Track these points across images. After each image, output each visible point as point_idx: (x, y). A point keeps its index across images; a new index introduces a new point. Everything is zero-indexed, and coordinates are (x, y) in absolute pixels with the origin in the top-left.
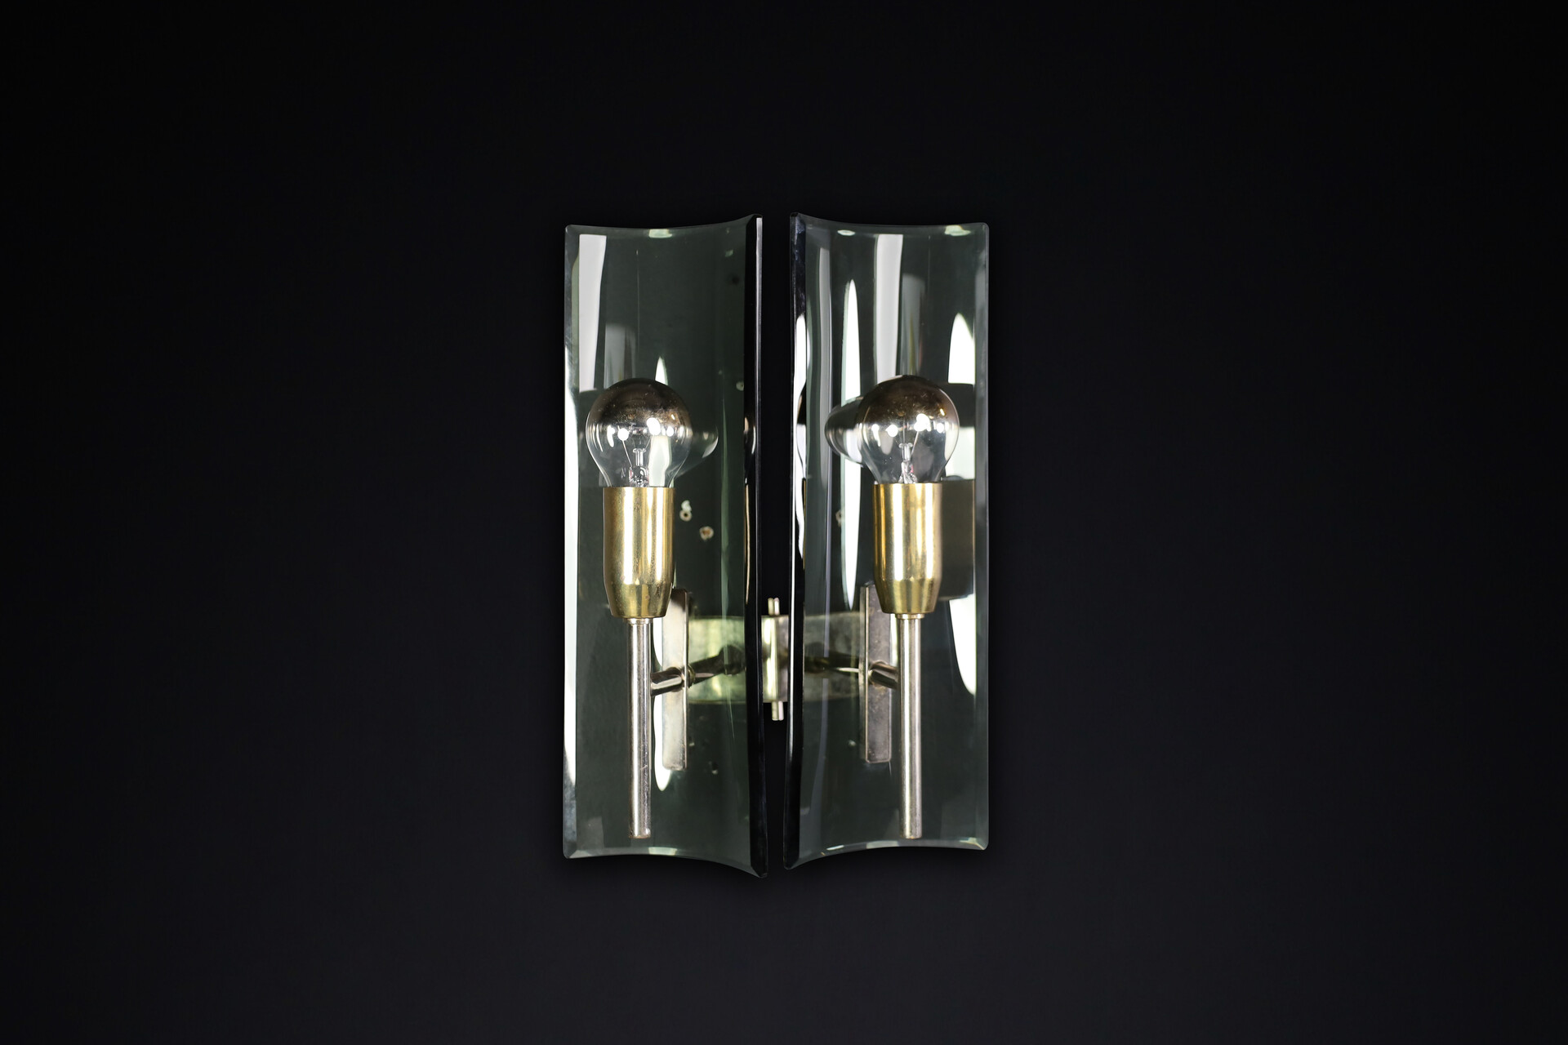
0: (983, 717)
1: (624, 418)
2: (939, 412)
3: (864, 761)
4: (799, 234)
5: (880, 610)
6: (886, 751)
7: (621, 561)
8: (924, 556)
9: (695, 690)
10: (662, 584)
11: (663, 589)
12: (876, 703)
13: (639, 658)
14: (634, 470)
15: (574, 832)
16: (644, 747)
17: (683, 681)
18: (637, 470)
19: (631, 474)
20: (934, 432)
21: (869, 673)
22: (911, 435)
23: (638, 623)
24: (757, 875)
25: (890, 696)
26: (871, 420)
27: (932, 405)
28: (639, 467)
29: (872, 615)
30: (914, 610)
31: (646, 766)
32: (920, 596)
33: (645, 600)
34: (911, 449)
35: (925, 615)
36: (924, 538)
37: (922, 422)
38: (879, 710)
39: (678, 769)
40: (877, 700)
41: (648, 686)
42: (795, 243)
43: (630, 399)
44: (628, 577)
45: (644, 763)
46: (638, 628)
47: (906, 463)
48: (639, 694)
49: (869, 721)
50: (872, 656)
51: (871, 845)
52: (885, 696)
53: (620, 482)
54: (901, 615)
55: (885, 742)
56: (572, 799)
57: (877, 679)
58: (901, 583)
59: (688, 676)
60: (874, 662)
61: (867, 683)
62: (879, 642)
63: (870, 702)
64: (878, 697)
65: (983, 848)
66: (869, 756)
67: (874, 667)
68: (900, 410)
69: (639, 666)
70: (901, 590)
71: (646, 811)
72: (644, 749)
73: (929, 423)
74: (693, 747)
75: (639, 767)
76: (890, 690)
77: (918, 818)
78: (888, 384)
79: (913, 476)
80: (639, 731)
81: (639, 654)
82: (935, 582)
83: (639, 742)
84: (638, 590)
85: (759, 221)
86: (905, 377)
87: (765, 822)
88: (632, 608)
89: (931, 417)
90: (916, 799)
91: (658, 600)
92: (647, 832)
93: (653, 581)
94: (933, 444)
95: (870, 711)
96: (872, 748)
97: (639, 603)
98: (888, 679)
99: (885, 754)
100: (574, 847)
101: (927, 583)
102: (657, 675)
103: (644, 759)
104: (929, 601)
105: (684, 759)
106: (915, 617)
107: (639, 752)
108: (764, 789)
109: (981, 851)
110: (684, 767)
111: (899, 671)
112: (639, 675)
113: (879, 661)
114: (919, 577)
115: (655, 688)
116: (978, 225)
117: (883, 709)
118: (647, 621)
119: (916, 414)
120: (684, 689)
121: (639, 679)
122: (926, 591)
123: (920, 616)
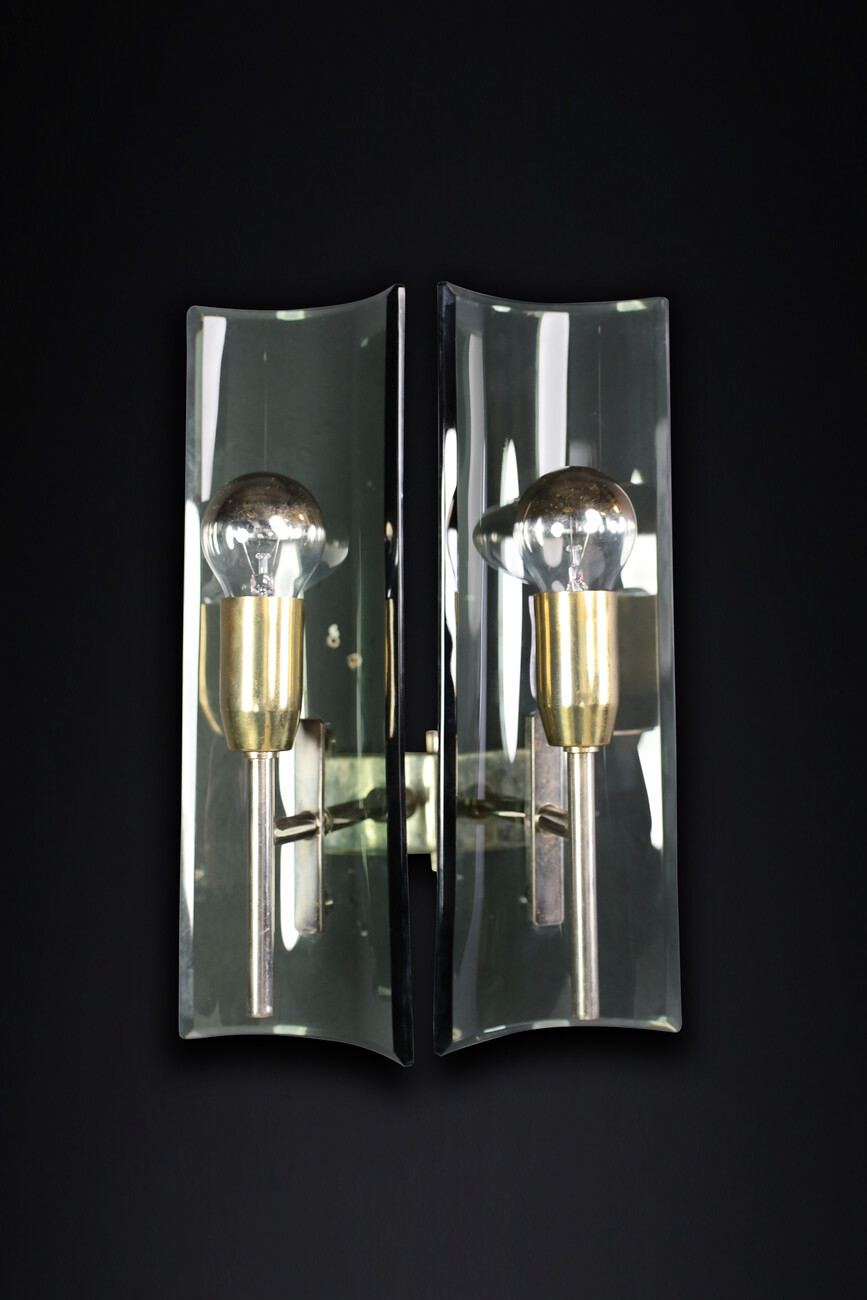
0: (671, 872)
1: (241, 515)
2: (614, 511)
3: (531, 923)
4: (447, 306)
5: (547, 745)
6: (558, 911)
7: (239, 685)
8: (597, 678)
9: (334, 838)
10: (286, 712)
11: (289, 717)
12: (546, 854)
13: (260, 799)
14: (256, 578)
15: (190, 1007)
16: (266, 906)
17: (317, 828)
18: (259, 578)
19: (253, 582)
20: (607, 533)
21: (536, 818)
22: (578, 537)
23: (259, 757)
24: (400, 1063)
25: (562, 845)
26: (533, 518)
27: (604, 499)
28: (262, 575)
29: (539, 749)
30: (585, 742)
31: (268, 929)
32: (593, 725)
33: (267, 731)
34: (580, 552)
35: (600, 748)
36: (596, 655)
37: (593, 521)
38: (549, 862)
39: (312, 932)
40: (546, 851)
41: (271, 833)
42: (443, 315)
43: (250, 495)
44: (247, 704)
45: (266, 926)
46: (260, 763)
47: (574, 568)
48: (260, 842)
49: (536, 874)
50: (539, 797)
51: (538, 1025)
52: (555, 845)
53: (239, 592)
54: (570, 747)
55: (556, 901)
56: (188, 968)
57: (545, 825)
58: (569, 709)
59: (325, 822)
60: (542, 805)
61: (534, 830)
62: (548, 781)
63: (538, 852)
64: (547, 846)
65: (674, 1030)
66: (538, 917)
67: (542, 811)
68: (566, 505)
69: (260, 809)
70: (569, 718)
71: (267, 985)
72: (265, 909)
73: (601, 520)
74: (331, 906)
75: (260, 930)
76: (562, 839)
77: (595, 994)
78: (553, 477)
79: (583, 584)
80: (260, 887)
81: (260, 794)
82: (610, 709)
83: (260, 900)
84: (259, 717)
85: (401, 292)
86: (573, 469)
87: (410, 998)
88: (251, 738)
89: (603, 514)
90: (590, 971)
91: (281, 730)
92: (269, 1009)
93: (276, 707)
94: (608, 548)
95: (538, 864)
96: (541, 907)
97: (261, 733)
98: (557, 825)
99: (557, 915)
100: (190, 1026)
101: (600, 710)
102: (281, 821)
103: (265, 921)
104: (604, 731)
105: (318, 920)
106: (587, 750)
107: (260, 913)
108: (409, 957)
109: (671, 1034)
110: (318, 930)
111: (568, 816)
112: (260, 819)
113: (548, 803)
114: (590, 702)
115: (280, 836)
116: (654, 301)
117: (552, 861)
118: (270, 755)
119: (584, 509)
120: (320, 836)
121: (260, 825)
122: (599, 719)
123: (593, 749)
